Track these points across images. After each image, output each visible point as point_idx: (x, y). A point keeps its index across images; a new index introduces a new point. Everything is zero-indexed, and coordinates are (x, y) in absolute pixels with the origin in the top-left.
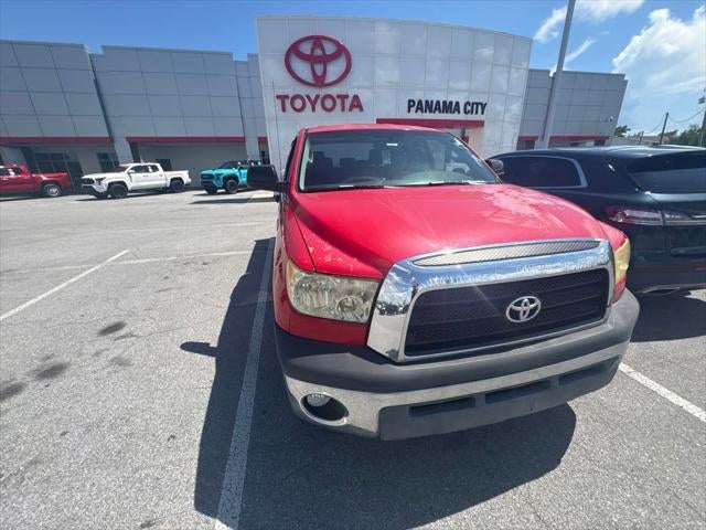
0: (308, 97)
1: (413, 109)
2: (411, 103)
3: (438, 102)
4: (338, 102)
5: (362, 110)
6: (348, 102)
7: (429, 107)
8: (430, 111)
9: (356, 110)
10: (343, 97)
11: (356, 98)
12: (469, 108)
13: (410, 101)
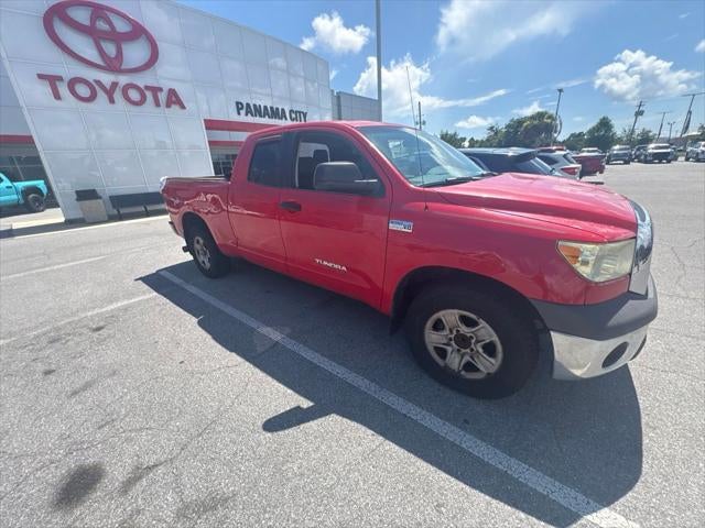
0: (98, 82)
1: (243, 112)
2: (239, 106)
3: (265, 107)
4: (149, 95)
5: (183, 107)
6: (162, 97)
7: (257, 111)
8: (261, 116)
9: (175, 108)
10: (156, 90)
11: (172, 92)
12: (294, 116)
13: (237, 103)
